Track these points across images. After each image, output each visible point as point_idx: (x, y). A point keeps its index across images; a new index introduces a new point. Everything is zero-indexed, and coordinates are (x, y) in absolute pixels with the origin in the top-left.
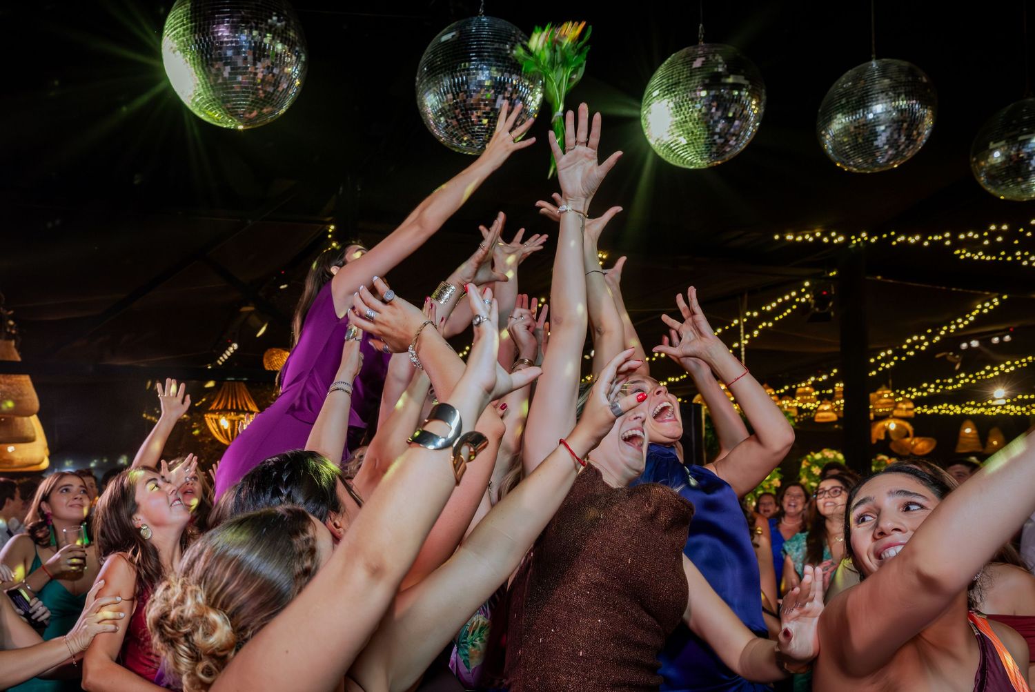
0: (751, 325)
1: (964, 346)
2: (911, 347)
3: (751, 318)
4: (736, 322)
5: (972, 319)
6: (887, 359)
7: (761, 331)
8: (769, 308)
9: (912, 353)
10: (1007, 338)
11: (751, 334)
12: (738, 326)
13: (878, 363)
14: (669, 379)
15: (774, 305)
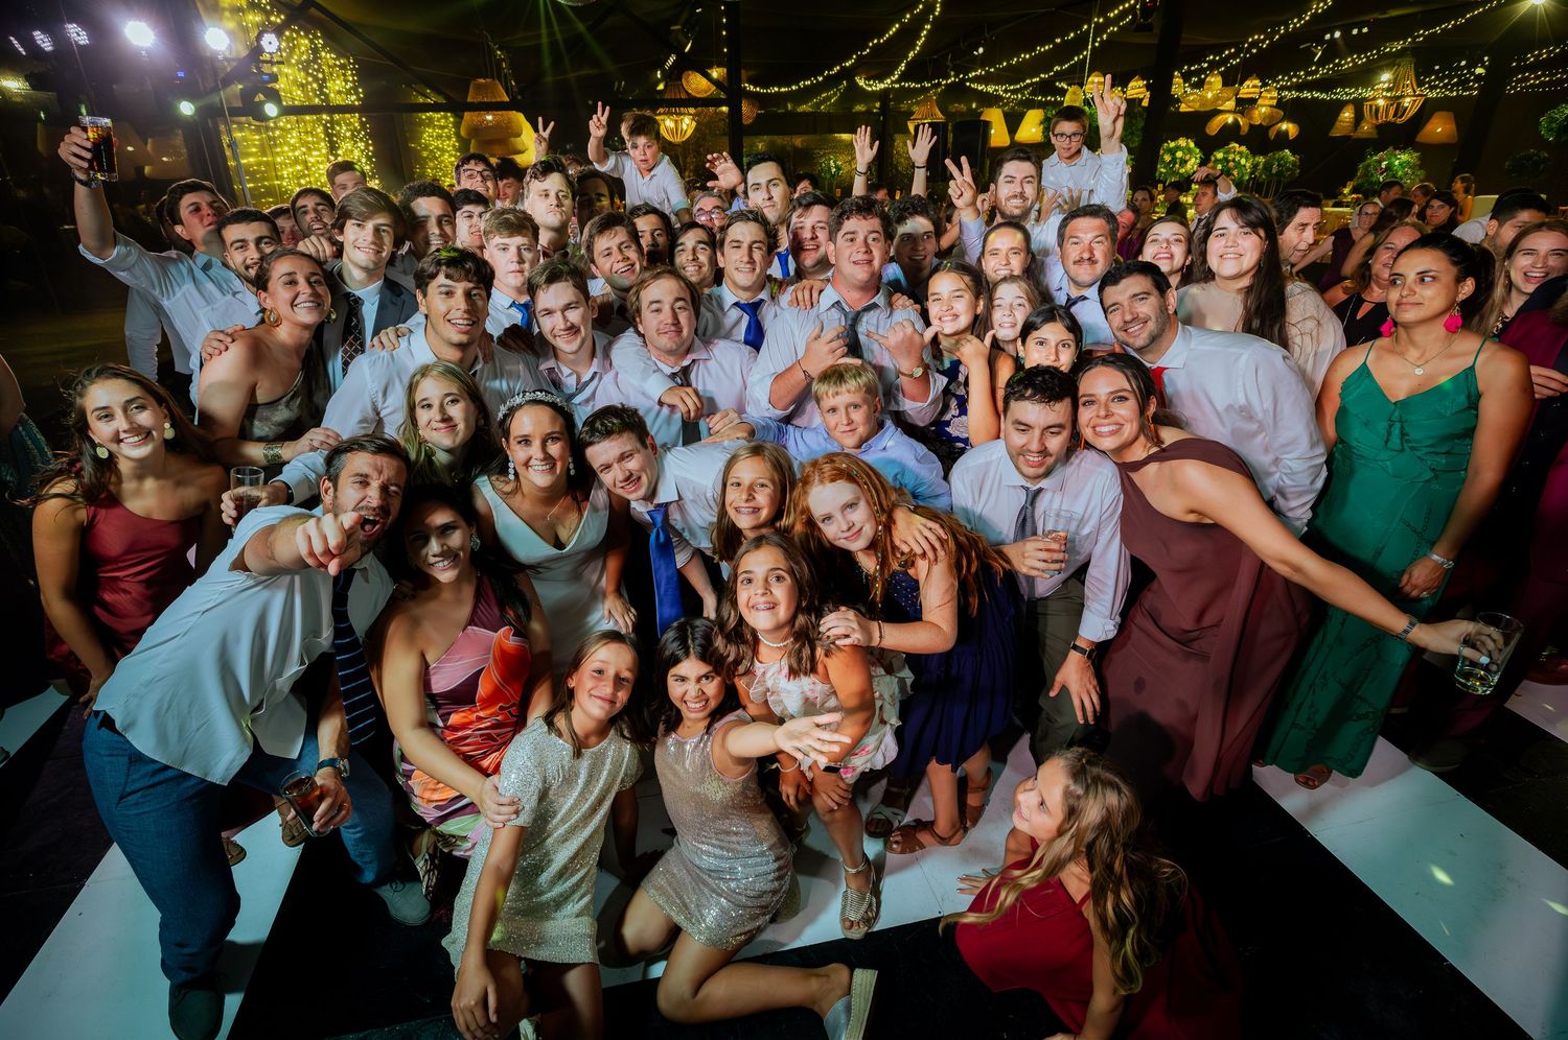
0: (1100, 29)
1: (1328, 37)
2: (1254, 44)
3: (1097, 24)
4: (1086, 27)
5: (1307, 18)
6: (1232, 56)
7: (1109, 35)
8: (1112, 15)
9: (1254, 51)
10: (1365, 30)
11: (1102, 38)
12: (1088, 30)
13: (1224, 61)
14: (1043, 76)
15: (1116, 12)
